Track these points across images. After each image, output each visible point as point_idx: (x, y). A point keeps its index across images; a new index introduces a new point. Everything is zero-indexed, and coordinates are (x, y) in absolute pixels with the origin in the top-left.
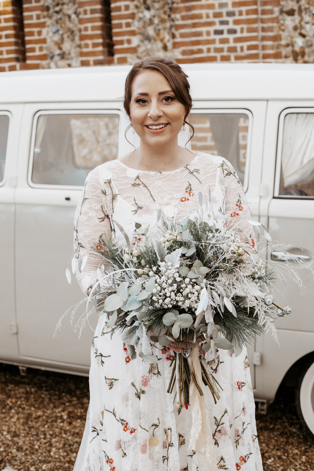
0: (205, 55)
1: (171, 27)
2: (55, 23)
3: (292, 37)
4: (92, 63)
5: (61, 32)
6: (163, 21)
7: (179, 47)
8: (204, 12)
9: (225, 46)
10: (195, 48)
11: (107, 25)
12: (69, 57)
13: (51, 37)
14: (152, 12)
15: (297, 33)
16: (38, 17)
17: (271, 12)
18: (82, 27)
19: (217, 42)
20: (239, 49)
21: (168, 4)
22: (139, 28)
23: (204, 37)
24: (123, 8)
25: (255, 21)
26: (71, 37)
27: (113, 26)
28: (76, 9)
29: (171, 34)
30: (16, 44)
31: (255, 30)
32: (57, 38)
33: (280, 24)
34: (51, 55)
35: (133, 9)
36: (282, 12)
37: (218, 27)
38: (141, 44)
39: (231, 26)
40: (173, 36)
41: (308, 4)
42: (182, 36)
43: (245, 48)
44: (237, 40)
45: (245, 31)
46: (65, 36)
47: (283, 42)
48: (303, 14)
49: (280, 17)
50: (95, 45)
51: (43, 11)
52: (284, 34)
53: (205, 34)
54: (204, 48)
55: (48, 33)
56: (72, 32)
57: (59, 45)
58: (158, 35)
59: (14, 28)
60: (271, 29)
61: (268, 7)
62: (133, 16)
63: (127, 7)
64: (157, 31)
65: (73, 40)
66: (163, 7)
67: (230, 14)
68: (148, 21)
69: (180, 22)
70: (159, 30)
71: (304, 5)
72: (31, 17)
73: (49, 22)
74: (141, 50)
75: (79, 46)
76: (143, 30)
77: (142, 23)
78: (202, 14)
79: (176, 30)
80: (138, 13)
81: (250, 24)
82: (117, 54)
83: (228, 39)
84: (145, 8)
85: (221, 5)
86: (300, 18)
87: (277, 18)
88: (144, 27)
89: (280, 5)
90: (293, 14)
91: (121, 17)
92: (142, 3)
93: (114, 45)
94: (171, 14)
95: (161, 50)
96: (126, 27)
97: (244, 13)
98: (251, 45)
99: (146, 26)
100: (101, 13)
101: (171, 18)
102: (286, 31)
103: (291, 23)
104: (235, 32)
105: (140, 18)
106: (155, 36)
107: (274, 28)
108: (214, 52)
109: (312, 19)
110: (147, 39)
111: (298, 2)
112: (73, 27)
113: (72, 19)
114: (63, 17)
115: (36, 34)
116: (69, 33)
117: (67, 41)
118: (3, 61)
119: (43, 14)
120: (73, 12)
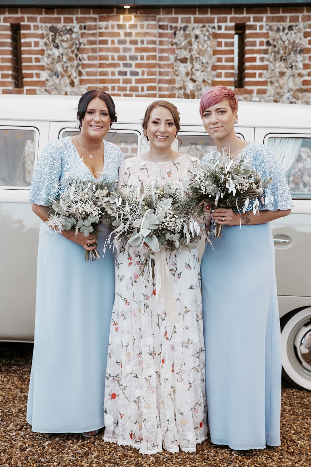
1: (78, 65)
3: (184, 82)
6: (70, 59)
7: (85, 84)
8: (110, 54)
9: (128, 86)
10: (101, 86)
11: (15, 58)
14: (61, 50)
15: (189, 78)
17: (167, 59)
19: (121, 81)
20: (140, 89)
21: (76, 44)
23: (110, 77)
24: (33, 44)
25: (154, 66)
27: (23, 60)
29: (77, 71)
31: (154, 74)
33: (174, 70)
35: (42, 46)
36: (176, 59)
37: (122, 69)
38: (49, 78)
39: (134, 69)
40: (80, 74)
41: (199, 54)
42: (88, 74)
43: (145, 89)
44: (138, 81)
45: (146, 73)
47: (177, 85)
48: (194, 63)
49: (175, 64)
50: (4, 76)
52: (178, 79)
53: (110, 74)
54: (109, 86)
58: (66, 71)
60: (167, 74)
61: (165, 55)
62: (42, 52)
63: (37, 44)
64: (65, 69)
66: (71, 47)
67: (132, 58)
68: (56, 58)
69: (87, 62)
70: (67, 67)
71: (194, 55)
74: (50, 83)
76: (51, 65)
77: (51, 60)
78: (108, 56)
79: (83, 69)
80: (47, 50)
81: (149, 68)
82: (26, 86)
83: (131, 80)
84: (53, 45)
85: (125, 50)
86: (191, 66)
87: (172, 64)
88: (53, 63)
89: (175, 54)
90: (186, 62)
91: (30, 52)
92: (51, 41)
93: (24, 78)
94: (78, 53)
95: (69, 85)
96: (36, 62)
97: (145, 58)
98: (151, 86)
99: (55, 63)
100: (11, 47)
101: (78, 58)
102: (179, 76)
103: (183, 69)
104: (136, 74)
105: (49, 55)
106: (63, 72)
107: (170, 73)
108: (118, 90)
109: (202, 68)
110: (56, 75)
111: (190, 52)
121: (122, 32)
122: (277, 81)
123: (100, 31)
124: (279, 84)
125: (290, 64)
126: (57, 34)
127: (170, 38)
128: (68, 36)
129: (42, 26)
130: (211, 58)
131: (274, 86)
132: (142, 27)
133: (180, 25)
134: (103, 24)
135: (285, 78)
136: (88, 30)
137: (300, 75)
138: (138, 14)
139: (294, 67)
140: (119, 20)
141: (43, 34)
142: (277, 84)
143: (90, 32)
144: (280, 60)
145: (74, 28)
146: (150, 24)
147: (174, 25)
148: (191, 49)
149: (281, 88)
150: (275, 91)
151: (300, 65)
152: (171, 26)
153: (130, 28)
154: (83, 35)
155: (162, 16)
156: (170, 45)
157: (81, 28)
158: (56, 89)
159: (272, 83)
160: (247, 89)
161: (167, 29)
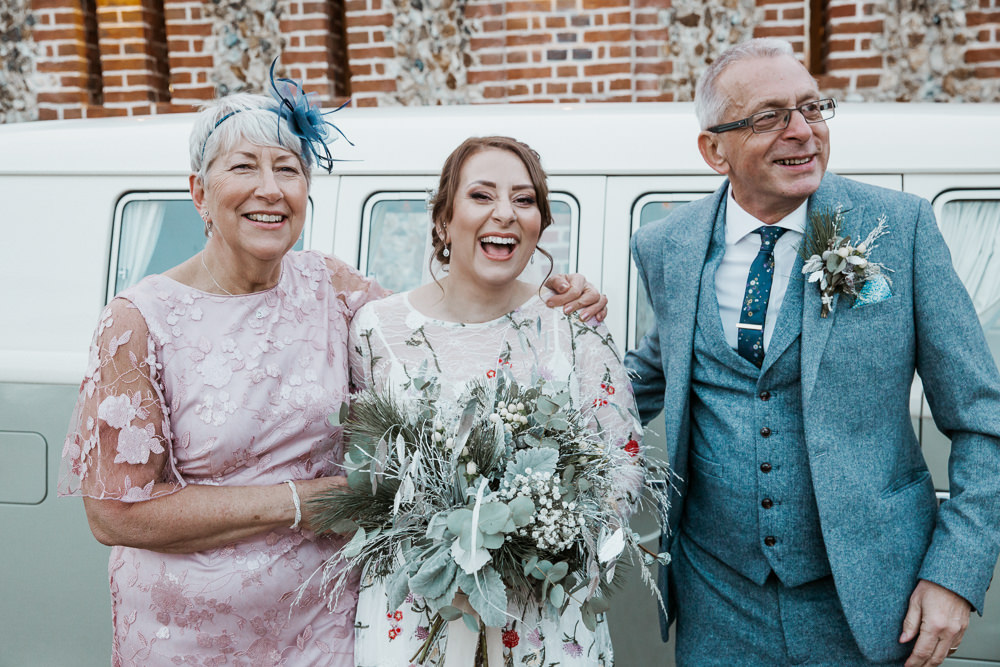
0: (530, 97)
1: (463, 43)
2: (230, 26)
3: (691, 68)
5: (243, 46)
6: (447, 32)
7: (478, 82)
8: (528, 16)
9: (570, 81)
10: (512, 84)
11: (337, 37)
13: (222, 55)
14: (427, 13)
15: (700, 60)
16: (196, 14)
17: (654, 19)
18: (287, 37)
19: (554, 73)
20: (595, 88)
22: (400, 44)
23: (530, 64)
24: (369, 3)
25: (625, 36)
26: (264, 56)
27: (349, 38)
28: (275, 2)
29: (462, 56)
31: (625, 53)
32: (235, 56)
33: (670, 43)
34: (222, 89)
35: (388, 7)
36: (674, 19)
37: (556, 45)
38: (403, 73)
39: (581, 44)
40: (468, 61)
41: (724, 5)
42: (484, 60)
43: (607, 86)
44: (592, 71)
45: (607, 53)
46: (252, 54)
47: (676, 76)
48: (714, 24)
49: (671, 29)
50: (312, 74)
51: (206, 2)
52: (677, 61)
53: (530, 57)
54: (529, 83)
55: (216, 47)
56: (267, 47)
57: (240, 70)
58: (437, 57)
59: (145, 33)
60: (653, 51)
61: (649, 10)
62: (388, 20)
63: (377, 3)
64: (436, 52)
65: (268, 62)
66: (447, 5)
67: (577, 21)
68: (418, 31)
69: (481, 35)
70: (440, 49)
71: (715, 7)
72: (180, 14)
73: (218, 24)
74: (403, 85)
75: (282, 74)
76: (408, 47)
77: (407, 34)
78: (526, 19)
79: (473, 49)
80: (399, 14)
81: (615, 40)
82: (356, 91)
83: (575, 68)
84: (413, 5)
85: (562, 4)
86: (707, 32)
87: (665, 31)
88: (410, 42)
89: (672, 7)
90: (695, 24)
91: (365, 21)
93: (351, 75)
94: (463, 18)
95: (444, 86)
96: (376, 40)
97: (606, 20)
98: (618, 81)
99: (415, 40)
100: (325, 12)
101: (463, 27)
102: (681, 56)
103: (690, 40)
104: (587, 55)
105: (403, 25)
106: (432, 60)
107: (659, 49)
108: (548, 92)
109: (731, 33)
110: (417, 65)
111: (704, 1)
112: (269, 36)
113: (266, 21)
114: (248, 16)
115: (191, 46)
116: (261, 49)
117: (256, 64)
118: (122, 97)
119: (205, 9)
120: (270, 6)
122: (905, 56)
124: (909, 62)
125: (936, 15)
130: (750, 11)
131: (896, 68)
135: (923, 48)
137: (959, 40)
139: (944, 24)
142: (904, 63)
144: (910, 8)
149: (913, 70)
150: (900, 78)
151: (960, 17)
158: (418, 95)
159: (891, 60)
160: (833, 78)
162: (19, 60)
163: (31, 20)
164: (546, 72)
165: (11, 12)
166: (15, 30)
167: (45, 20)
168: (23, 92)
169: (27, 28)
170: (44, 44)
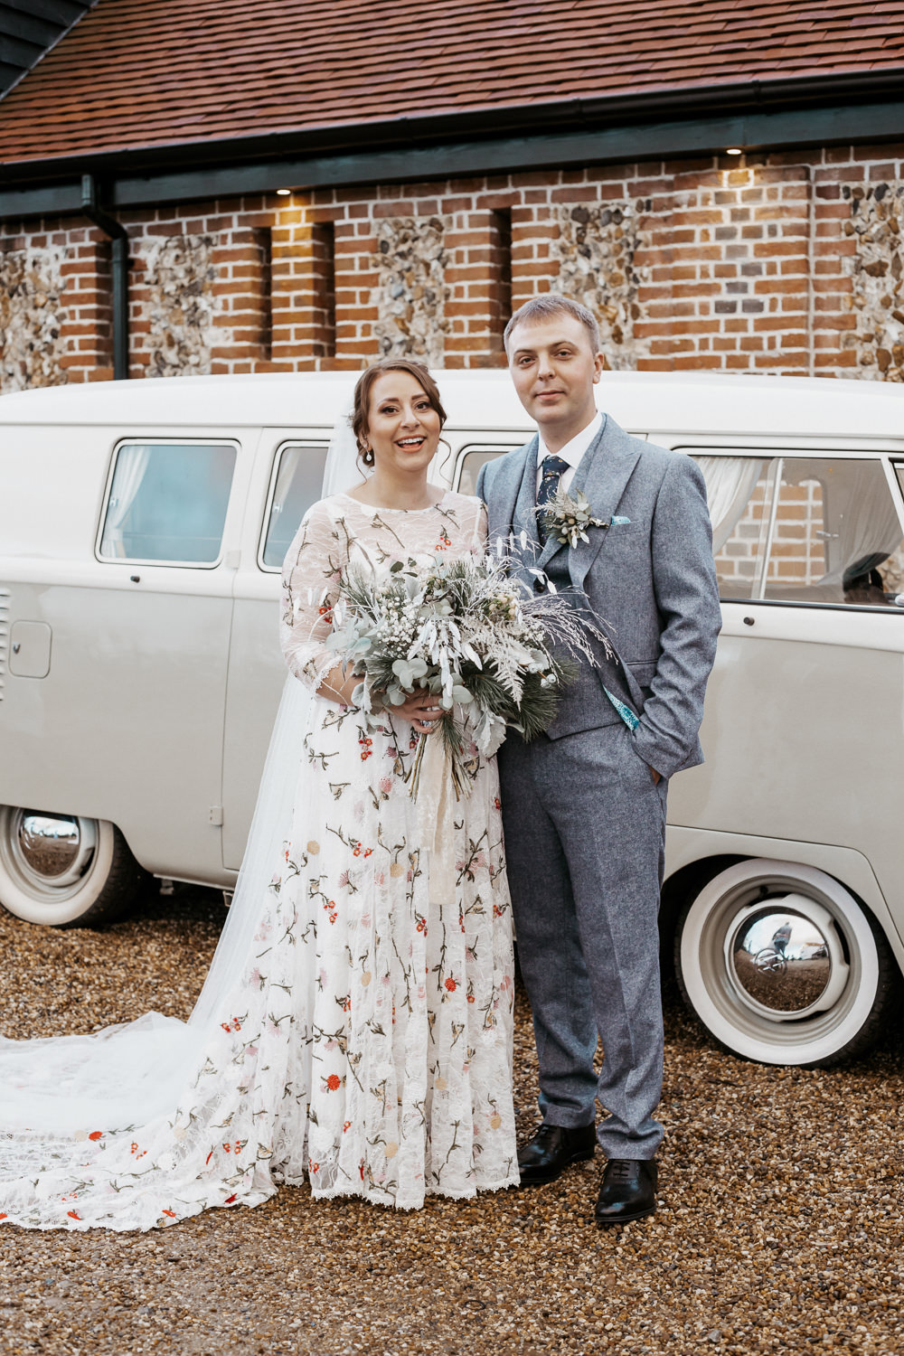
0: (696, 353)
1: (632, 291)
2: (397, 275)
3: (878, 322)
4: (467, 363)
5: (408, 297)
6: (615, 280)
7: (644, 337)
8: (697, 264)
9: (738, 336)
10: (677, 338)
11: (502, 286)
12: (422, 349)
13: (388, 306)
14: (595, 261)
15: (888, 314)
16: (364, 264)
17: (838, 267)
18: (452, 286)
19: (722, 327)
20: (766, 344)
21: (628, 245)
23: (697, 317)
24: (536, 251)
25: (802, 286)
26: (428, 307)
27: (514, 288)
28: (443, 249)
29: (629, 306)
30: (317, 317)
31: (800, 305)
32: (399, 308)
33: (854, 294)
34: (386, 343)
35: (556, 254)
36: (859, 268)
37: (726, 297)
39: (752, 295)
40: (636, 313)
42: (652, 312)
43: (778, 341)
44: (763, 325)
45: (780, 304)
46: (416, 305)
47: (860, 332)
49: (855, 280)
50: (475, 326)
51: (374, 251)
52: (862, 316)
53: (697, 310)
54: (695, 338)
55: (382, 298)
56: (431, 298)
57: (403, 324)
58: (604, 308)
59: (316, 284)
60: (835, 304)
61: (831, 258)
62: (554, 268)
63: (544, 250)
64: (603, 303)
65: (432, 314)
66: (617, 253)
67: (749, 270)
68: (585, 279)
69: (650, 284)
70: (608, 298)
72: (349, 264)
73: (385, 274)
75: (444, 327)
77: (573, 283)
78: (694, 267)
79: (641, 301)
80: (566, 261)
81: (789, 291)
83: (745, 321)
84: (580, 252)
85: (733, 251)
86: (896, 282)
87: (849, 280)
88: (576, 292)
89: (856, 254)
90: (883, 275)
91: (530, 270)
92: (575, 242)
94: (632, 266)
95: (610, 340)
96: (541, 291)
97: (779, 269)
98: (791, 336)
99: (581, 290)
100: (492, 260)
101: (631, 275)
102: (865, 308)
103: (875, 291)
104: (758, 307)
105: (570, 274)
107: (842, 301)
108: (715, 349)
111: (892, 248)
112: (433, 287)
113: (431, 271)
114: (414, 265)
115: (358, 298)
116: (425, 300)
117: (419, 316)
118: (289, 351)
119: (374, 258)
120: (436, 256)
121: (725, 210)
123: (676, 210)
126: (589, 225)
127: (843, 218)
128: (612, 227)
129: (556, 210)
132: (773, 195)
133: (867, 184)
134: (683, 195)
136: (655, 211)
138: (769, 166)
140: (719, 183)
141: (557, 228)
143: (660, 214)
145: (625, 207)
146: (792, 187)
147: (853, 185)
148: (895, 240)
152: (846, 189)
153: (744, 200)
154: (643, 223)
155: (824, 166)
156: (843, 234)
157: (640, 207)
161: (838, 197)
162: (197, 315)
163: (211, 273)
164: (714, 326)
165: (194, 266)
166: (196, 283)
167: (224, 273)
168: (199, 347)
169: (208, 281)
170: (221, 297)
